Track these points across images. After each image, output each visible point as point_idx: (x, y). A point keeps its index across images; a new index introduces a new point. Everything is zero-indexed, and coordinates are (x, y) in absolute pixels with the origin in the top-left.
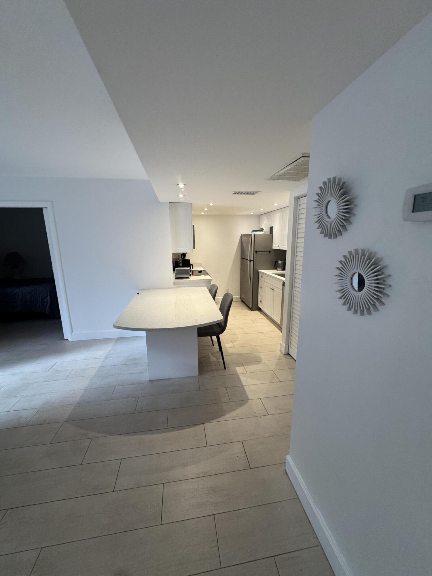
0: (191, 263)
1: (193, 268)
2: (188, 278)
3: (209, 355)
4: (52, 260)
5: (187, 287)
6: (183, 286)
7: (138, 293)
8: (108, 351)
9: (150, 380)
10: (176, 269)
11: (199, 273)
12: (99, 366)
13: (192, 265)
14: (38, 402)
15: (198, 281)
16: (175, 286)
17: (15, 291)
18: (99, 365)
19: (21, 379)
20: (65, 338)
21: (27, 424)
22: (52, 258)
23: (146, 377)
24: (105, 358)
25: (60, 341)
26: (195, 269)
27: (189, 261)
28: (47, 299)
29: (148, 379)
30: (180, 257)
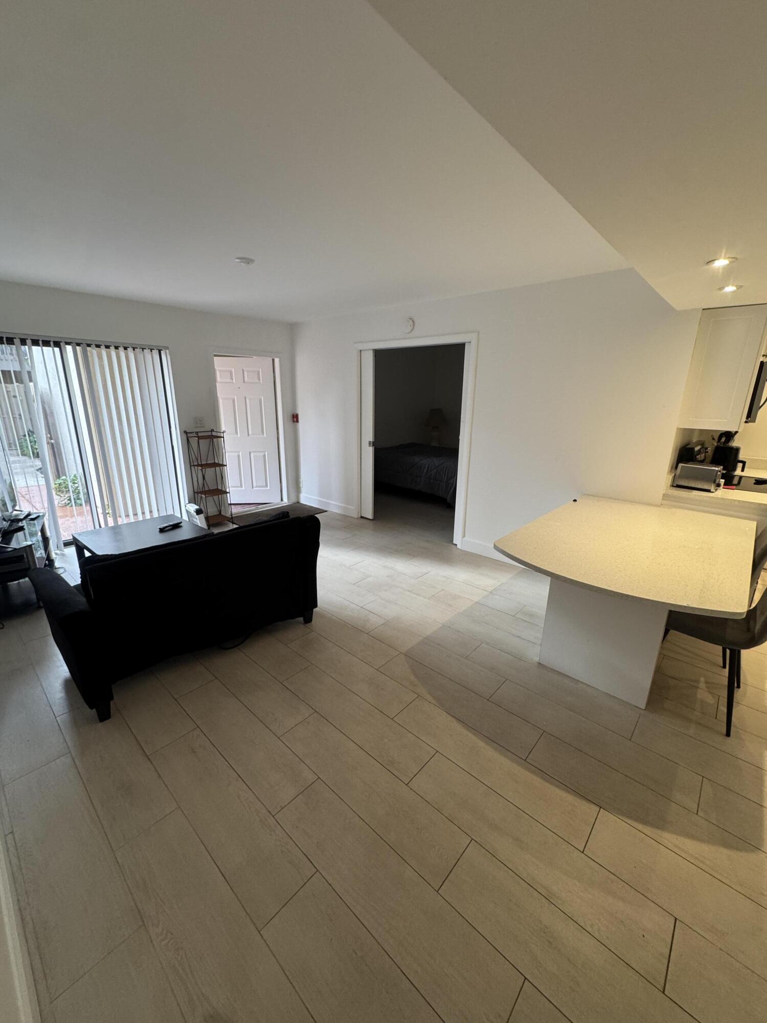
0: (741, 457)
1: (743, 470)
2: (709, 491)
3: (698, 681)
4: (461, 423)
5: (698, 511)
6: (689, 506)
7: (575, 501)
8: (501, 583)
9: (539, 663)
10: (680, 465)
11: (755, 484)
12: (476, 601)
13: (744, 463)
14: (391, 612)
15: (737, 503)
16: (664, 502)
17: (422, 462)
18: (476, 599)
19: (388, 576)
20: (454, 542)
21: (370, 632)
22: (462, 420)
23: (534, 654)
24: (490, 592)
25: (446, 544)
26: (748, 473)
27: (737, 450)
28: (452, 480)
29: (537, 659)
30: (716, 439)
